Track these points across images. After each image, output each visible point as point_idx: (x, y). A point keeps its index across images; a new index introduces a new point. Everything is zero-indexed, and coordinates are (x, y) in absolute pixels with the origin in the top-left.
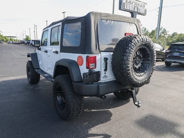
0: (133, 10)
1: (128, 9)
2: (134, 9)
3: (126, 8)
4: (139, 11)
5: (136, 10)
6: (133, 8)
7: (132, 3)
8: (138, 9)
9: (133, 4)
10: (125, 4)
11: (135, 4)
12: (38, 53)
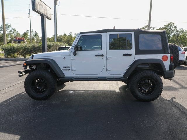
3: (39, 10)
6: (43, 11)
7: (42, 6)
10: (38, 5)
11: (44, 8)
12: (64, 58)
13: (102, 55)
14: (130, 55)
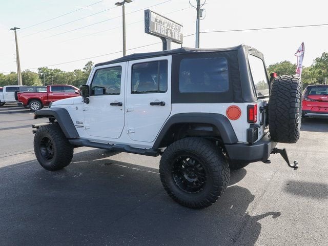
0: (166, 35)
1: (159, 32)
2: (167, 33)
3: (156, 31)
4: (173, 37)
5: (169, 35)
6: (166, 31)
7: (164, 24)
8: (171, 33)
9: (166, 25)
10: (154, 23)
11: (167, 26)
12: (77, 108)
13: (120, 104)
14: (162, 104)
